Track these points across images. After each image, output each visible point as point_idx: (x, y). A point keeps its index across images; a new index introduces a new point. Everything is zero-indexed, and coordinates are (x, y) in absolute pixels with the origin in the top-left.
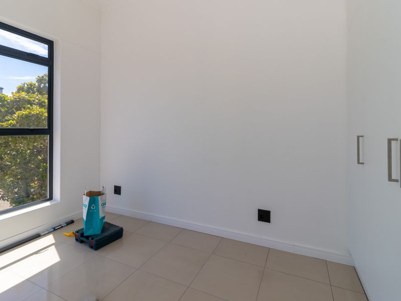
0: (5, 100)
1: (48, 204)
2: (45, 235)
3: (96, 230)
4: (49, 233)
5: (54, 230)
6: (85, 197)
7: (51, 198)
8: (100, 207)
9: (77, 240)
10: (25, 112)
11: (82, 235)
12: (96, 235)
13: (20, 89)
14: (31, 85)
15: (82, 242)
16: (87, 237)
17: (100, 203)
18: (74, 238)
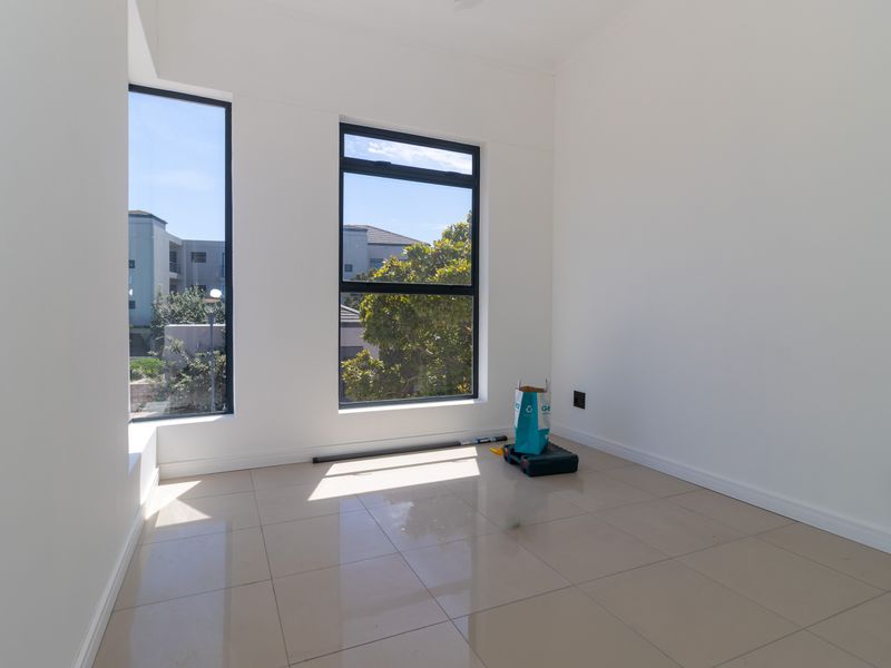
0: (424, 254)
1: (471, 402)
2: (466, 446)
3: (533, 447)
4: (471, 445)
5: (478, 443)
6: (517, 392)
7: (475, 396)
8: (540, 412)
9: (506, 458)
10: (448, 270)
11: (512, 451)
12: (533, 455)
13: (447, 235)
14: (460, 227)
15: (513, 463)
16: (519, 455)
17: (540, 405)
18: (502, 457)
